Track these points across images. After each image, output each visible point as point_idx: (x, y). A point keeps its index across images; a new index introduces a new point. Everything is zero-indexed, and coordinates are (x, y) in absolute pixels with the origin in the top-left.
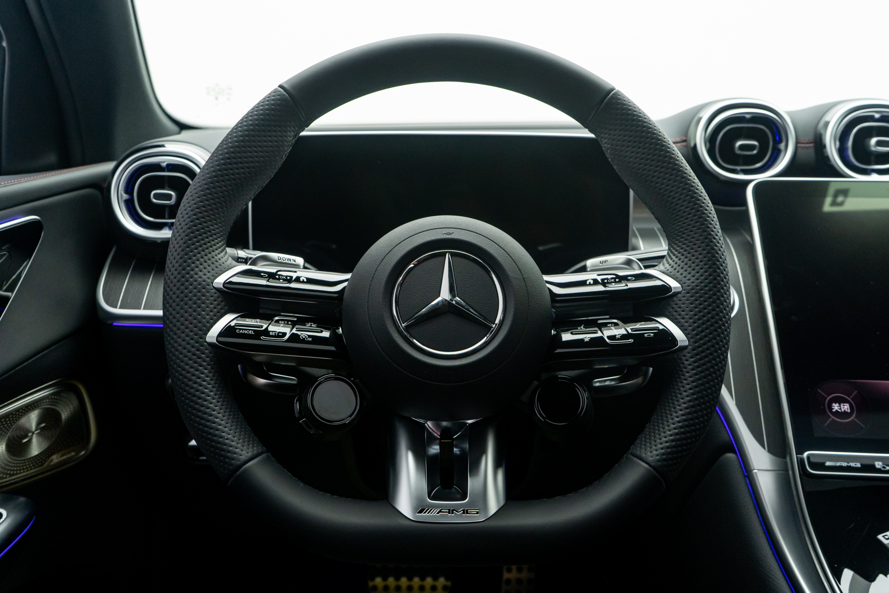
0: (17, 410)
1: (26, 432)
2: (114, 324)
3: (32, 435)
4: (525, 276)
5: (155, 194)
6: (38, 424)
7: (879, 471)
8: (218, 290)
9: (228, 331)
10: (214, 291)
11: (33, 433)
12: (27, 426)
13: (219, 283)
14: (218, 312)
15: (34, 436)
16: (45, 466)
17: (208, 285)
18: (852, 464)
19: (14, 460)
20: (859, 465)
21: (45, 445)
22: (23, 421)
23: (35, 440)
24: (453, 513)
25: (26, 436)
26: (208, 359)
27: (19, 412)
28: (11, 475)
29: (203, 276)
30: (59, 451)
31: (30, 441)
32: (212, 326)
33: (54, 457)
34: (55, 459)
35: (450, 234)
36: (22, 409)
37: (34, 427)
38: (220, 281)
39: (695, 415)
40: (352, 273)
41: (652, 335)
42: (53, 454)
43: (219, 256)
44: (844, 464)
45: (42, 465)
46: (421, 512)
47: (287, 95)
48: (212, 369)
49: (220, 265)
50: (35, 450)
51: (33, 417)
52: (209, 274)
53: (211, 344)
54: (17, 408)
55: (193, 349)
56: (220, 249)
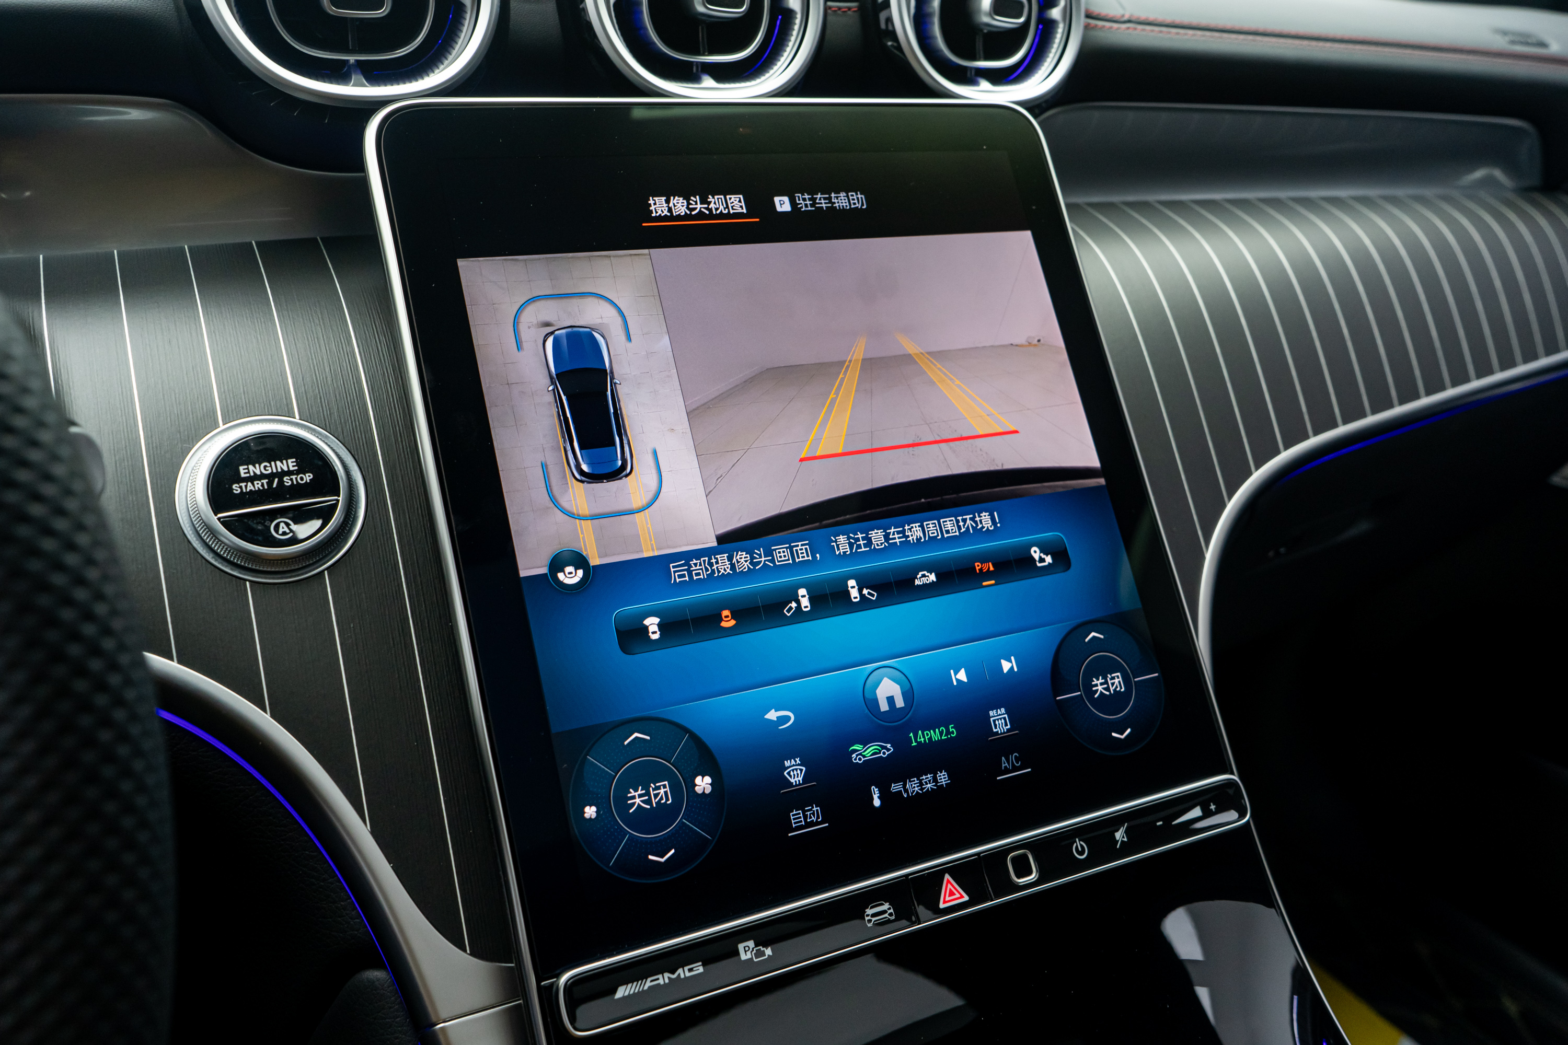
7: (749, 969)
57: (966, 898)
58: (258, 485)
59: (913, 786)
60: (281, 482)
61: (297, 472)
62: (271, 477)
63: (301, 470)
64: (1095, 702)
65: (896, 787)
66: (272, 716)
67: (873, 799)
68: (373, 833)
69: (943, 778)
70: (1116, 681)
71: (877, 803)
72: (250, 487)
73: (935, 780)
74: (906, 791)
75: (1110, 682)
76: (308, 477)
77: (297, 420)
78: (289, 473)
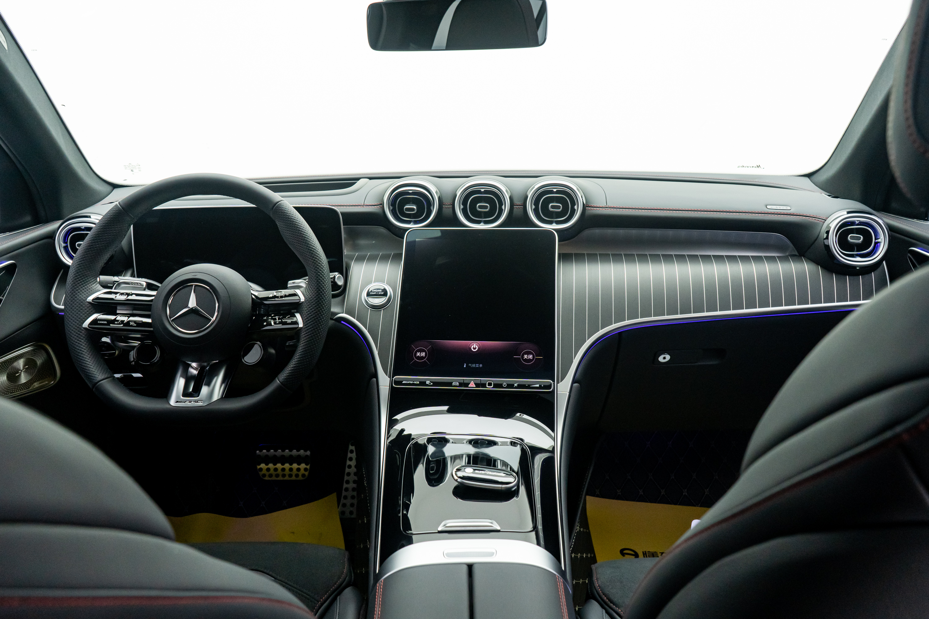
0: (11, 359)
1: (17, 370)
2: (60, 314)
3: (21, 372)
4: (230, 295)
5: (78, 244)
6: (24, 366)
7: (427, 385)
8: (89, 303)
9: (95, 322)
10: (87, 303)
11: (22, 371)
12: (18, 367)
13: (90, 300)
14: (89, 313)
15: (22, 373)
16: (30, 388)
17: (84, 301)
18: (415, 382)
19: (11, 384)
20: (418, 383)
21: (29, 378)
22: (15, 364)
23: (23, 374)
24: (191, 403)
25: (18, 373)
26: (84, 335)
27: (12, 360)
28: (11, 393)
29: (82, 297)
30: (38, 381)
31: (20, 375)
32: (86, 320)
33: (35, 384)
34: (36, 385)
35: (196, 276)
36: (13, 358)
37: (22, 368)
38: (90, 299)
39: (304, 358)
40: (157, 291)
41: (290, 322)
42: (35, 382)
43: (93, 285)
44: (411, 382)
45: (29, 388)
46: (177, 402)
47: (121, 208)
48: (86, 339)
49: (93, 290)
50: (24, 379)
51: (21, 363)
52: (84, 296)
53: (85, 328)
54: (12, 357)
55: (76, 331)
56: (92, 283)
57: (475, 386)
58: (374, 293)
59: (474, 365)
60: (378, 293)
61: (381, 292)
62: (377, 292)
63: (382, 292)
64: (523, 360)
65: (470, 365)
66: (368, 331)
67: (464, 365)
68: (378, 354)
69: (481, 366)
70: (531, 357)
71: (465, 366)
72: (373, 293)
73: (479, 365)
74: (472, 366)
75: (529, 356)
76: (383, 293)
77: (385, 284)
78: (380, 292)
